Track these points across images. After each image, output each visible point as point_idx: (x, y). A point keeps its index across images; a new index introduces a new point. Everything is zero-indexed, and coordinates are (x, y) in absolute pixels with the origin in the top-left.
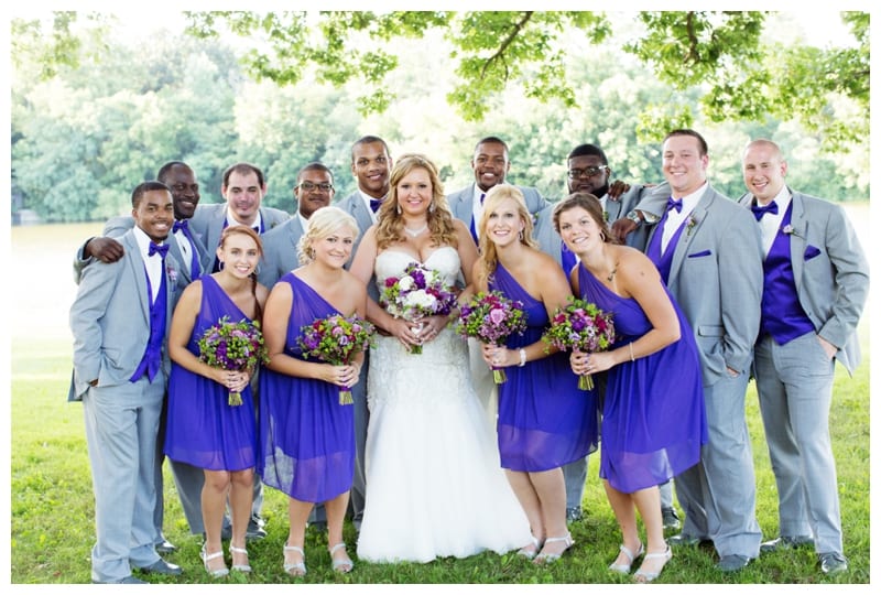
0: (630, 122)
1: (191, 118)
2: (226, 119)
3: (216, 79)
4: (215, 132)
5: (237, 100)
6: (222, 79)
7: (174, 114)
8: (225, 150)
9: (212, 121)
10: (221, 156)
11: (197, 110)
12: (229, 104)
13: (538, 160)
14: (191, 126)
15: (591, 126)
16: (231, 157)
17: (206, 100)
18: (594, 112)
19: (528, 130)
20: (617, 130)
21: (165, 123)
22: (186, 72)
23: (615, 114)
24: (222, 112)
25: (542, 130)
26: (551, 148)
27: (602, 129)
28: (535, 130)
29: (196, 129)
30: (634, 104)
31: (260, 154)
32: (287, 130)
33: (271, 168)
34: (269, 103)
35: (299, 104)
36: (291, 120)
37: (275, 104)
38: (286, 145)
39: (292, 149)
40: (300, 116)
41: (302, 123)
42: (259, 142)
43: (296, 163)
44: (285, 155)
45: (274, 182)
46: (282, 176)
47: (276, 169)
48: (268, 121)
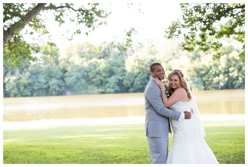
0: (238, 65)
1: (113, 66)
2: (122, 66)
3: (119, 55)
4: (120, 69)
5: (126, 61)
6: (121, 55)
7: (108, 65)
8: (122, 74)
9: (119, 66)
10: (121, 76)
11: (115, 63)
12: (123, 62)
13: (211, 76)
14: (113, 68)
15: (227, 67)
16: (124, 77)
17: (117, 61)
18: (228, 62)
19: (209, 68)
20: (235, 67)
21: (106, 67)
22: (111, 53)
23: (234, 62)
24: (122, 64)
25: (213, 68)
26: (216, 72)
27: (230, 67)
28: (211, 67)
29: (114, 69)
30: (239, 60)
31: (132, 75)
32: (140, 68)
33: (136, 79)
34: (135, 61)
35: (143, 61)
36: (141, 66)
37: (137, 62)
38: (139, 73)
39: (141, 74)
40: (143, 65)
41: (144, 67)
42: (132, 72)
43: (142, 78)
44: (139, 76)
45: (136, 83)
46: (139, 81)
47: (137, 80)
48: (135, 66)
